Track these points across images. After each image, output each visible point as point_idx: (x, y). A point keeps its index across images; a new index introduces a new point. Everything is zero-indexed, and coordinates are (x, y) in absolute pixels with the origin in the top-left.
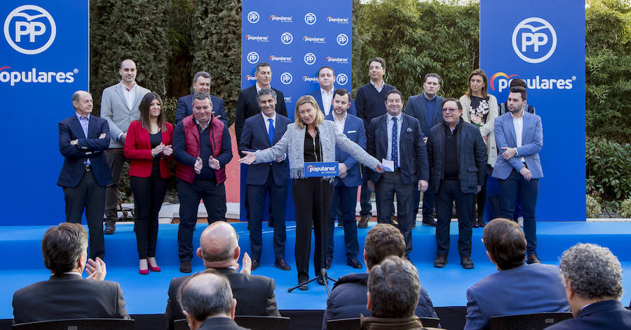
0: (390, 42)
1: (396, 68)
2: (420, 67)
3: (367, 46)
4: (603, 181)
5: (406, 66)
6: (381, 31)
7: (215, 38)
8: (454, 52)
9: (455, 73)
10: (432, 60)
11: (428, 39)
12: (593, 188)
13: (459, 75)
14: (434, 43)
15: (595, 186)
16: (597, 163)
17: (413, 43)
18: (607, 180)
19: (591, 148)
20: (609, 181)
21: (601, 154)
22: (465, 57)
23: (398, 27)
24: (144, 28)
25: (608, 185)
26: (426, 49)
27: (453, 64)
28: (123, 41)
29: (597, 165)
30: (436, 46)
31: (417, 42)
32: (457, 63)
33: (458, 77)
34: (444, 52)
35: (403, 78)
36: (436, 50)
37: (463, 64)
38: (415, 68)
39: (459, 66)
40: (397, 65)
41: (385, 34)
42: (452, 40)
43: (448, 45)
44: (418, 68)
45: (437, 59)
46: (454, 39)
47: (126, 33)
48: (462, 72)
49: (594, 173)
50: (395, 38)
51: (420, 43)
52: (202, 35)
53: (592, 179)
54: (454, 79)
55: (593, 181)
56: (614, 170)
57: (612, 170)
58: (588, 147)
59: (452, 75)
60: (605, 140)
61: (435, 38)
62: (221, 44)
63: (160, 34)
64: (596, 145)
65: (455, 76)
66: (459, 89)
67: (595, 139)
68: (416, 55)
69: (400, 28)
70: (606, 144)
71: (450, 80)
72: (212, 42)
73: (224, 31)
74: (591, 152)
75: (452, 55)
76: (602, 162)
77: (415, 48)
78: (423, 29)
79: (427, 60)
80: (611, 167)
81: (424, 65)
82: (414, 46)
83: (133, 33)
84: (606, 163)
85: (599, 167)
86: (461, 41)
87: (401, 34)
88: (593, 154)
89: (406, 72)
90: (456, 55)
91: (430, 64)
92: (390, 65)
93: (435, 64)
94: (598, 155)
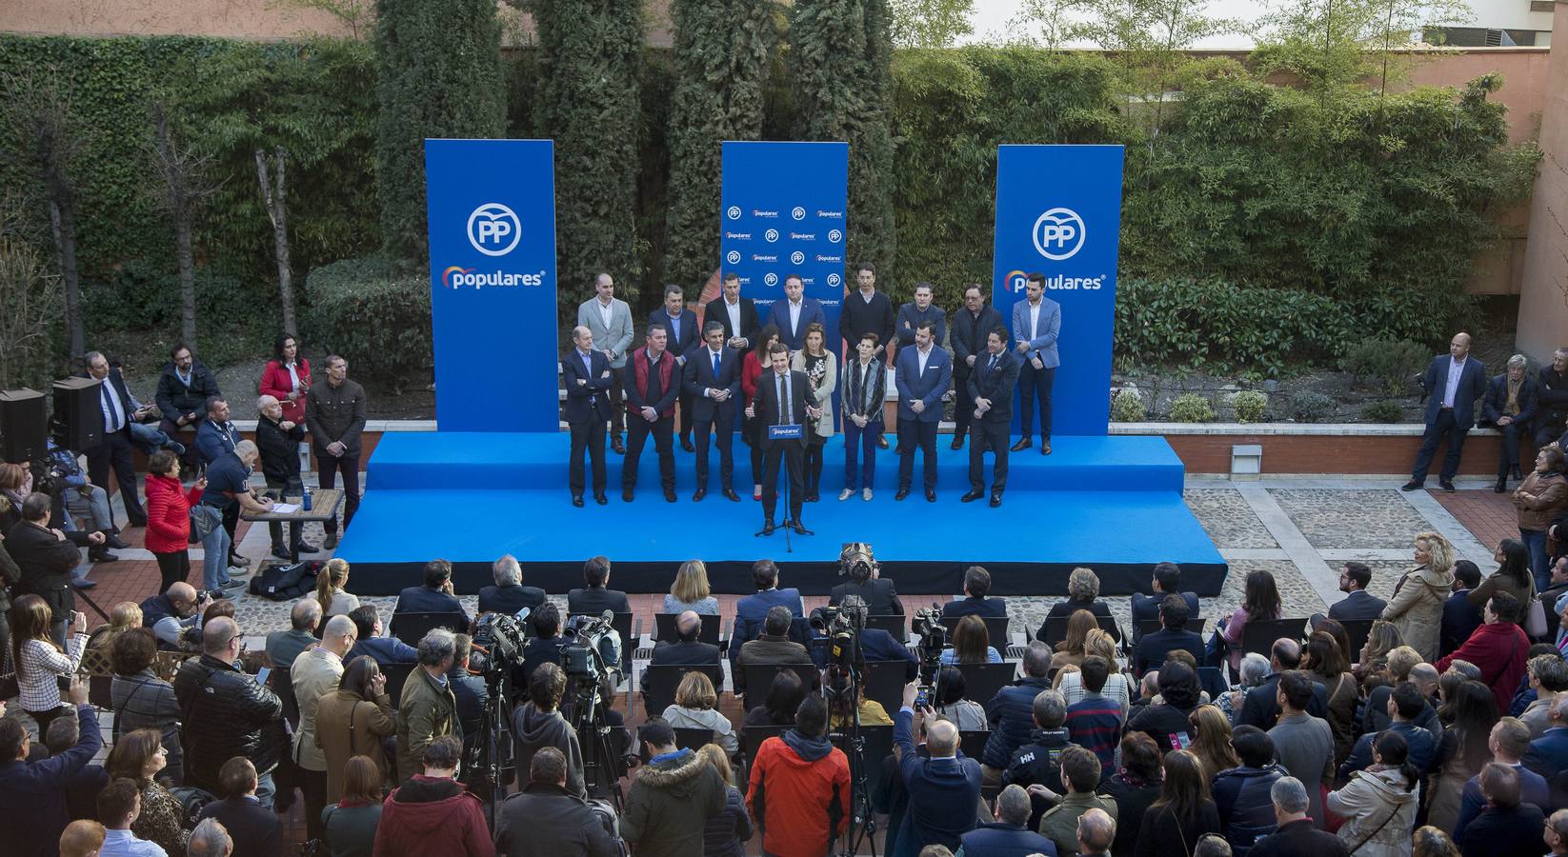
7: (696, 161)
12: (1195, 347)
15: (1198, 345)
16: (1202, 315)
19: (1197, 294)
20: (1218, 337)
21: (1208, 304)
24: (607, 147)
28: (580, 166)
29: (1202, 317)
47: (585, 158)
52: (679, 153)
56: (1223, 324)
57: (1221, 325)
58: (1193, 292)
62: (704, 168)
63: (626, 153)
64: (1205, 289)
67: (1205, 281)
72: (692, 165)
73: (709, 152)
74: (1195, 301)
76: (1209, 313)
80: (1219, 320)
83: (593, 154)
84: (1216, 314)
85: (1205, 320)
88: (1198, 302)
94: (1206, 304)
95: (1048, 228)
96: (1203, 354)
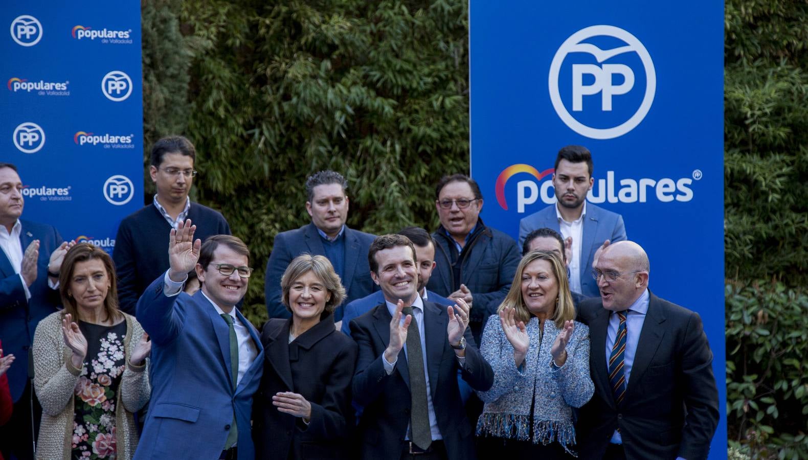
0: (266, 47)
1: (282, 114)
2: (343, 111)
3: (207, 59)
4: (777, 387)
5: (306, 110)
6: (242, 22)
8: (426, 70)
9: (429, 125)
10: (373, 93)
11: (361, 40)
12: (754, 405)
13: (438, 130)
14: (376, 49)
15: (757, 400)
16: (762, 345)
17: (325, 50)
18: (785, 386)
19: (747, 308)
20: (790, 387)
21: (772, 324)
22: (452, 85)
23: (284, 9)
25: (786, 397)
26: (357, 64)
27: (424, 103)
29: (761, 351)
30: (382, 59)
31: (333, 47)
32: (434, 97)
33: (435, 135)
34: (402, 72)
35: (301, 139)
36: (381, 68)
37: (448, 102)
38: (329, 113)
39: (436, 105)
40: (286, 106)
41: (254, 27)
42: (421, 41)
43: (409, 54)
44: (338, 114)
45: (383, 92)
46: (425, 39)
48: (446, 121)
49: (755, 368)
50: (279, 37)
51: (342, 50)
53: (750, 383)
54: (425, 139)
55: (753, 389)
56: (800, 360)
57: (796, 363)
58: (741, 306)
59: (421, 130)
60: (780, 288)
61: (378, 37)
64: (760, 301)
65: (429, 131)
66: (437, 164)
67: (758, 287)
68: (332, 80)
69: (290, 12)
70: (783, 299)
71: (417, 142)
74: (748, 320)
75: (421, 80)
76: (774, 342)
77: (327, 64)
78: (348, 14)
79: (358, 93)
80: (793, 355)
81: (353, 105)
82: (328, 56)
84: (784, 344)
85: (767, 355)
86: (442, 45)
87: (294, 28)
88: (753, 324)
89: (309, 125)
90: (429, 80)
91: (367, 102)
92: (269, 105)
93: (379, 102)
94: (766, 326)
95: (578, 70)
96: (767, 420)
